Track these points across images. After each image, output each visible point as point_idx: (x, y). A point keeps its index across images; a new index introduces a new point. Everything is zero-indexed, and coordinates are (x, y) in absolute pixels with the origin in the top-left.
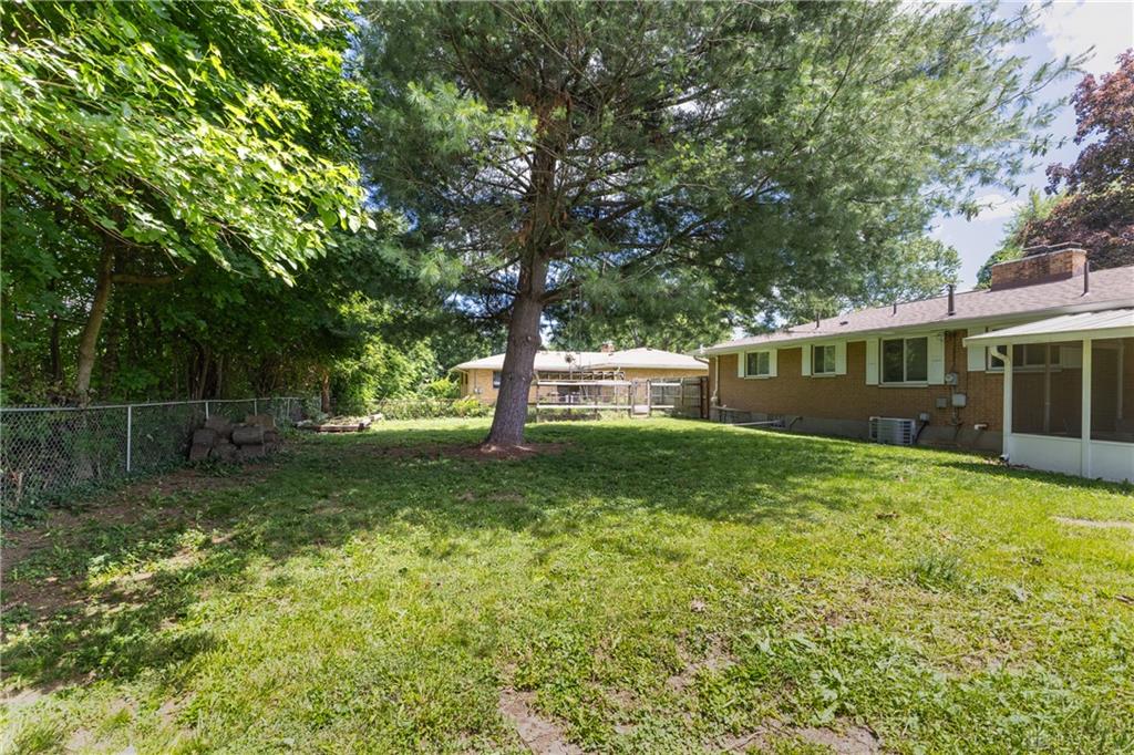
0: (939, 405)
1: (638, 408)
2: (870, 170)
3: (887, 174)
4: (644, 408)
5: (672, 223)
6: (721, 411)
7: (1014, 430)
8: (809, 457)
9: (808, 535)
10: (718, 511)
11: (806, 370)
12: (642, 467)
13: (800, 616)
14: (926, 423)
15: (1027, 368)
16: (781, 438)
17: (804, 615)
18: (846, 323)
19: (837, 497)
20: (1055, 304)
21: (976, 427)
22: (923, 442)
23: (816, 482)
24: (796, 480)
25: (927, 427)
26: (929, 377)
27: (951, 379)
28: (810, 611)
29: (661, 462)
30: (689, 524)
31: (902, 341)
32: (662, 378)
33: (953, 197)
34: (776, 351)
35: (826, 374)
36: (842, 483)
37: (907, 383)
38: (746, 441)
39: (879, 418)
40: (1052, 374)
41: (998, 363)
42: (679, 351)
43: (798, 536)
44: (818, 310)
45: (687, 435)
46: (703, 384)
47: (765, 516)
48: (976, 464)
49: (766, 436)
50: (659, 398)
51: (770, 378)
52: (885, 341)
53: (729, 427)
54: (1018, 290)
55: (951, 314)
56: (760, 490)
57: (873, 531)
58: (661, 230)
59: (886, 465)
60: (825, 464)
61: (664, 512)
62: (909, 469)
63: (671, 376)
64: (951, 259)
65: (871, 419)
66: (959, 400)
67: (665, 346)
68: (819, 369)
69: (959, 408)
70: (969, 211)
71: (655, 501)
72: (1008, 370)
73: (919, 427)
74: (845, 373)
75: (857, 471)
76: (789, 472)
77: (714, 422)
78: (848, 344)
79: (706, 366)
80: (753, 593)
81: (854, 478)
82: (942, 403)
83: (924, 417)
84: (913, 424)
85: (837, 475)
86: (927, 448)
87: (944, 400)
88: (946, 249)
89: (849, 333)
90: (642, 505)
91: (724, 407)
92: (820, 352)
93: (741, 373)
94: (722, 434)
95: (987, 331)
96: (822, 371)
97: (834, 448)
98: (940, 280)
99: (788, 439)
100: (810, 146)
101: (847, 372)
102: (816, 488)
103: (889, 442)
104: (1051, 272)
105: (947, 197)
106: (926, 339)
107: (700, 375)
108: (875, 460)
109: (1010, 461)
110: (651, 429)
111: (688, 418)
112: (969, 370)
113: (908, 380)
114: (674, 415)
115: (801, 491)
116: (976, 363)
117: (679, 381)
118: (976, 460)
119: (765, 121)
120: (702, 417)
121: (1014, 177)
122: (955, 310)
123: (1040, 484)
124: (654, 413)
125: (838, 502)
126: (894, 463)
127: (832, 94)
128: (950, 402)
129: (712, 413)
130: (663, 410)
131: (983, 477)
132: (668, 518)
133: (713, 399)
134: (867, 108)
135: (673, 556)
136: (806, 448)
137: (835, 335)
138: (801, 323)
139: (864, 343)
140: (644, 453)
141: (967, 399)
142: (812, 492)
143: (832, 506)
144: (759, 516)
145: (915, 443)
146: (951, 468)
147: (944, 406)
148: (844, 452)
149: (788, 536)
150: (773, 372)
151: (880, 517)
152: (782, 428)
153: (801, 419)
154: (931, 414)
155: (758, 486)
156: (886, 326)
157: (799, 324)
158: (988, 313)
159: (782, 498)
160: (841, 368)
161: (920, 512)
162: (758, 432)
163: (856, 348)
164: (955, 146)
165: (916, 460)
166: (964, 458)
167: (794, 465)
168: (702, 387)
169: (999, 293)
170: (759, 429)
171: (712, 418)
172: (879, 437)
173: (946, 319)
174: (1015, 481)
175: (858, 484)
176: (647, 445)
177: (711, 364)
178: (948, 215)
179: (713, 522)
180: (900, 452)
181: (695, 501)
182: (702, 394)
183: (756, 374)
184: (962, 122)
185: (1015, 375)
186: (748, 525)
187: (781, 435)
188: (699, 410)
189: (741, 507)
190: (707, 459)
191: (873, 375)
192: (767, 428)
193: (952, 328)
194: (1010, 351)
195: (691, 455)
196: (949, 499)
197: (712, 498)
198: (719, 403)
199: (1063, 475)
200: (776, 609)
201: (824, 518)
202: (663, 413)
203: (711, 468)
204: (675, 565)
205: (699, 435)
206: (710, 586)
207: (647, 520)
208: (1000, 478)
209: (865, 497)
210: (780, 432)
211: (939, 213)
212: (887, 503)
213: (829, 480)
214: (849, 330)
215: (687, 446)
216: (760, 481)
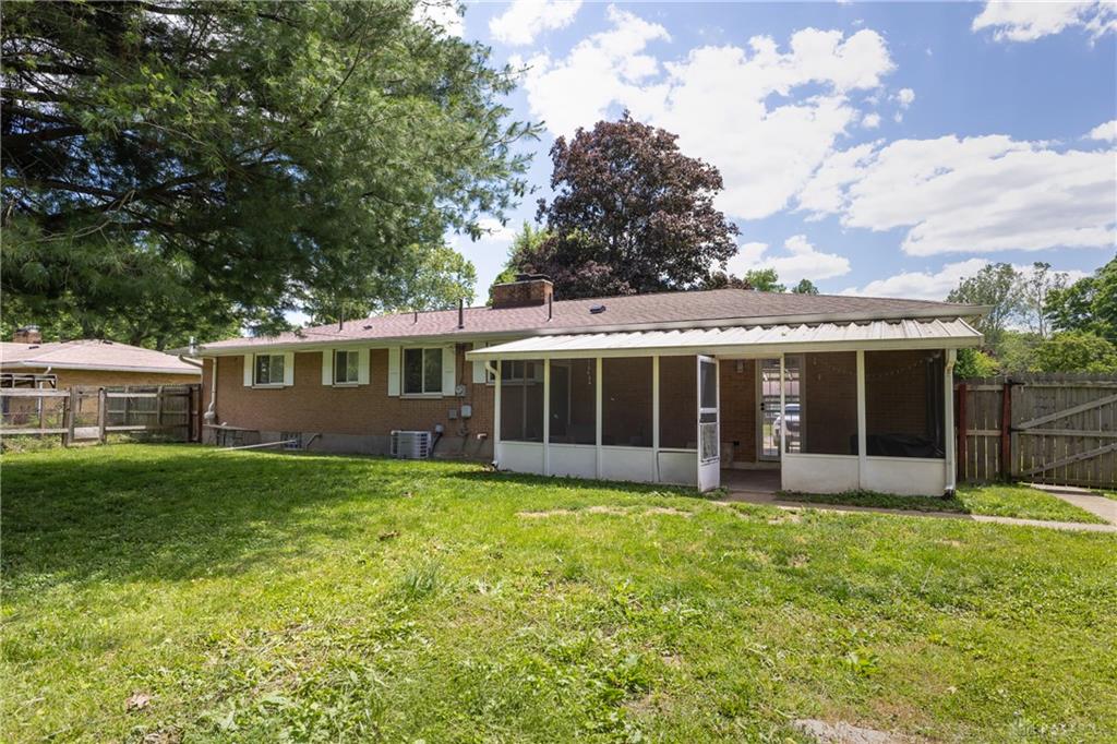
0: (451, 417)
1: (80, 431)
2: (379, 172)
3: (396, 181)
4: (93, 431)
5: (146, 169)
6: (219, 431)
7: (503, 438)
8: (321, 482)
9: (303, 573)
10: (191, 566)
11: (327, 378)
12: (75, 521)
13: (278, 671)
14: (441, 435)
15: (514, 381)
16: (295, 461)
17: (282, 669)
18: (370, 327)
19: (343, 524)
20: (531, 327)
21: (479, 436)
22: (438, 455)
23: (324, 510)
24: (301, 511)
25: (441, 439)
26: (443, 389)
27: (462, 390)
28: (290, 663)
29: (110, 510)
30: (143, 592)
31: (421, 350)
32: (127, 386)
33: (461, 216)
34: (293, 355)
35: (349, 383)
36: (352, 507)
37: (425, 395)
38: (249, 468)
39: (399, 432)
40: (528, 387)
41: (493, 377)
42: (159, 348)
43: (292, 578)
44: (346, 309)
45: (163, 467)
46: (192, 395)
47: (254, 561)
48: (476, 473)
49: (275, 460)
50: (119, 416)
51: (285, 387)
52: (406, 350)
53: (230, 452)
54: (510, 310)
55: (461, 328)
56: (253, 530)
57: (373, 555)
58: (128, 174)
59: (399, 482)
60: (338, 488)
61: (105, 584)
62: (418, 483)
63: (143, 384)
64: (469, 273)
65: (393, 432)
66: (466, 411)
67: (136, 340)
68: (341, 377)
69: (467, 419)
70: (474, 232)
71: (91, 569)
72: (498, 383)
73: (435, 440)
74: (368, 383)
75: (369, 492)
76: (296, 501)
77: (208, 446)
78: (371, 351)
79: (199, 371)
80: (223, 661)
81: (364, 500)
82: (453, 414)
83: (439, 428)
84: (429, 436)
85: (347, 498)
86: (440, 460)
87: (455, 412)
88: (465, 262)
89: (372, 339)
90: (67, 579)
91: (224, 425)
92: (343, 359)
93: (248, 381)
94: (217, 462)
95: (487, 346)
96: (345, 381)
97: (352, 468)
98: (461, 291)
99: (301, 461)
100: (317, 128)
101: (371, 381)
102: (322, 517)
103: (407, 457)
104: (532, 298)
105: (457, 215)
106: (441, 350)
107: (192, 382)
108: (390, 478)
109: (499, 467)
110: (100, 462)
111: (168, 442)
112: (475, 381)
113: (427, 391)
114: (145, 439)
115: (304, 523)
116: (479, 377)
117: (155, 391)
118: (476, 468)
119: (268, 81)
120: (191, 441)
121: (503, 210)
122: (464, 324)
123: (516, 485)
124: (110, 438)
125: (345, 529)
126: (406, 478)
127: (342, 80)
128: (459, 413)
129: (206, 434)
130: (126, 432)
131: (477, 483)
132: (109, 591)
133: (208, 414)
134: (374, 108)
135: (107, 644)
136: (321, 471)
137: (357, 340)
138: (328, 322)
139: (387, 350)
140: (82, 499)
141: (472, 409)
142: (317, 522)
143: (336, 535)
144: (249, 562)
145: (429, 455)
146: (455, 479)
147: (455, 417)
148: (361, 472)
149: (280, 579)
150: (289, 380)
151: (382, 539)
152: (299, 448)
153: (320, 436)
154: (445, 426)
155: (253, 525)
156: (407, 334)
157: (326, 323)
158: (487, 330)
159: (280, 535)
160: (364, 378)
161: (419, 526)
162: (267, 455)
163: (379, 356)
164: (453, 171)
165: (428, 473)
166: (467, 468)
167: (303, 493)
168: (191, 399)
169: (497, 311)
170: (269, 452)
171: (205, 441)
172: (399, 453)
173: (456, 332)
174: (499, 484)
175: (367, 506)
176: (90, 486)
177: (207, 366)
178: (458, 231)
179: (182, 582)
180: (415, 466)
181: (158, 559)
182: (191, 407)
183: (268, 382)
184: (457, 151)
185: (502, 387)
186: (230, 576)
187: (295, 458)
188: (185, 432)
189: (226, 554)
190: (188, 498)
191: (395, 386)
192: (281, 449)
193: (461, 341)
194: (499, 365)
195: (163, 494)
196: (445, 509)
197: (186, 550)
198: (216, 419)
199: (531, 475)
200: (249, 671)
201: (326, 550)
202: (124, 437)
203: (191, 510)
204: (110, 656)
205: (180, 466)
206: (162, 669)
207: (70, 601)
208: (489, 483)
209: (372, 519)
210: (294, 453)
211: (451, 229)
212: (392, 522)
213: (339, 505)
214: (373, 336)
215: (158, 483)
216: (255, 519)
